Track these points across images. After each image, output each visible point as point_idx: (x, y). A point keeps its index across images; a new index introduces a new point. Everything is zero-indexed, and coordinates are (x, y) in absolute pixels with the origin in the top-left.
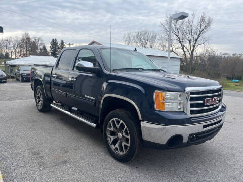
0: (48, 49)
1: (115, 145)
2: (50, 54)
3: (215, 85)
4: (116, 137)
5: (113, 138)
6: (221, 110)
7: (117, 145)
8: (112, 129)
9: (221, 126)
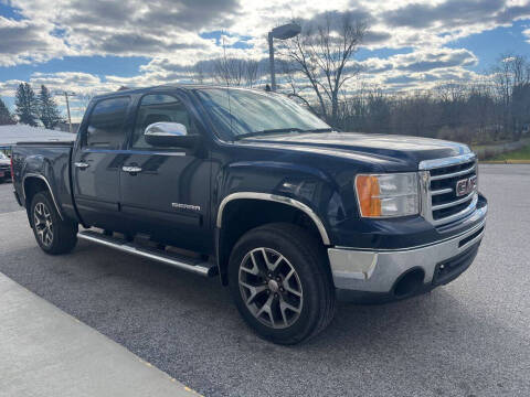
0: (13, 108)
1: (260, 307)
2: (18, 118)
3: (462, 153)
4: (262, 288)
5: (254, 291)
6: (479, 206)
7: (267, 308)
8: (255, 271)
9: (478, 243)
